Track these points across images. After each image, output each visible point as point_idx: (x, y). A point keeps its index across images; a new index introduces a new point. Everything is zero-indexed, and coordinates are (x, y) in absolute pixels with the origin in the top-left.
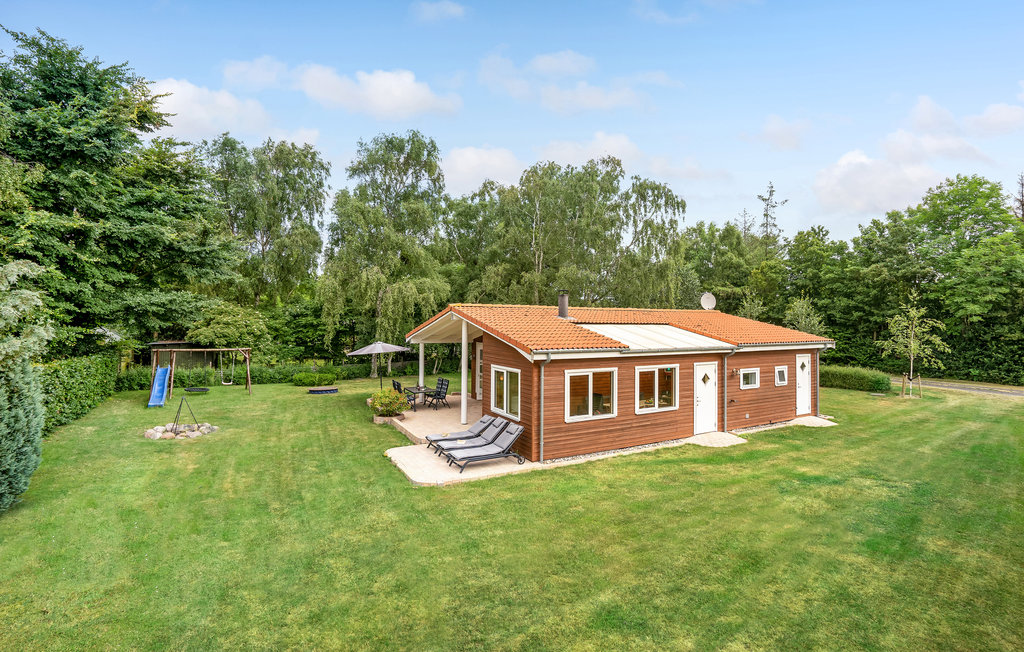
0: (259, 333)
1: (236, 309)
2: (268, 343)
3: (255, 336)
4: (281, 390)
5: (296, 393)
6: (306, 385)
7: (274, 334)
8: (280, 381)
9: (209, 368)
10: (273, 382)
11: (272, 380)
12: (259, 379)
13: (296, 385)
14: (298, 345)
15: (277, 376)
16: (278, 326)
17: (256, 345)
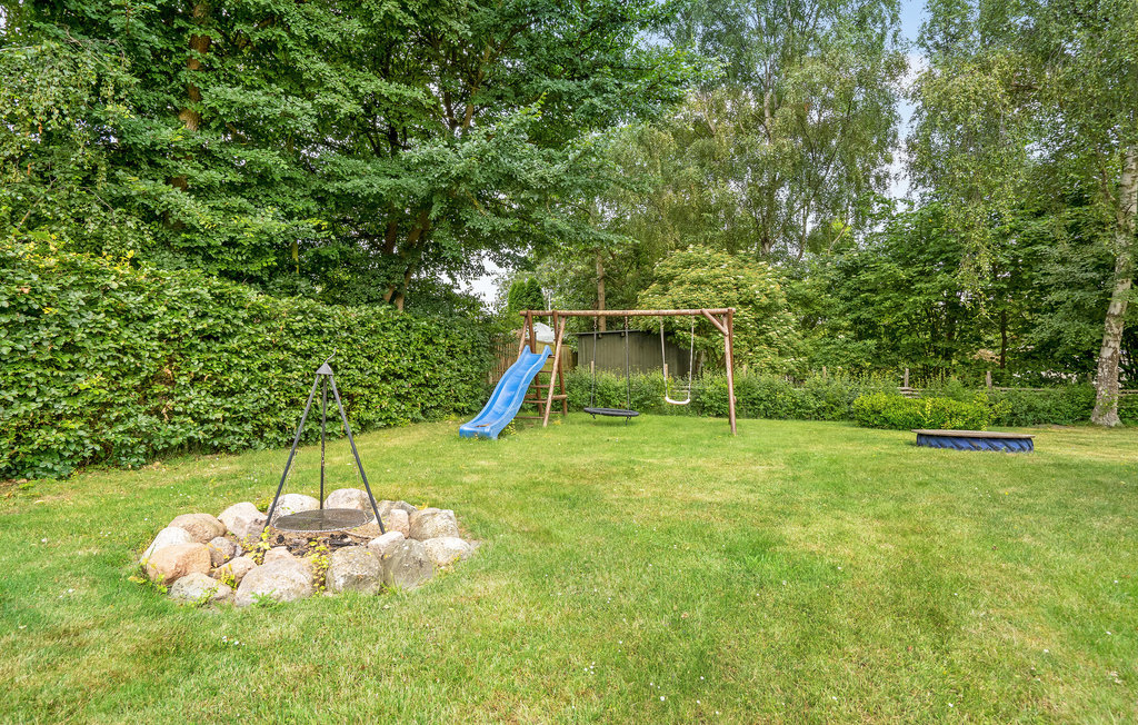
0: (765, 301)
1: (717, 256)
2: (786, 325)
3: (758, 309)
4: (820, 432)
5: (874, 441)
6: (893, 426)
7: (802, 313)
8: (819, 415)
9: (663, 375)
10: (800, 417)
11: (799, 412)
12: (757, 405)
13: (865, 424)
14: (860, 337)
15: (811, 402)
16: (810, 293)
17: (761, 333)
